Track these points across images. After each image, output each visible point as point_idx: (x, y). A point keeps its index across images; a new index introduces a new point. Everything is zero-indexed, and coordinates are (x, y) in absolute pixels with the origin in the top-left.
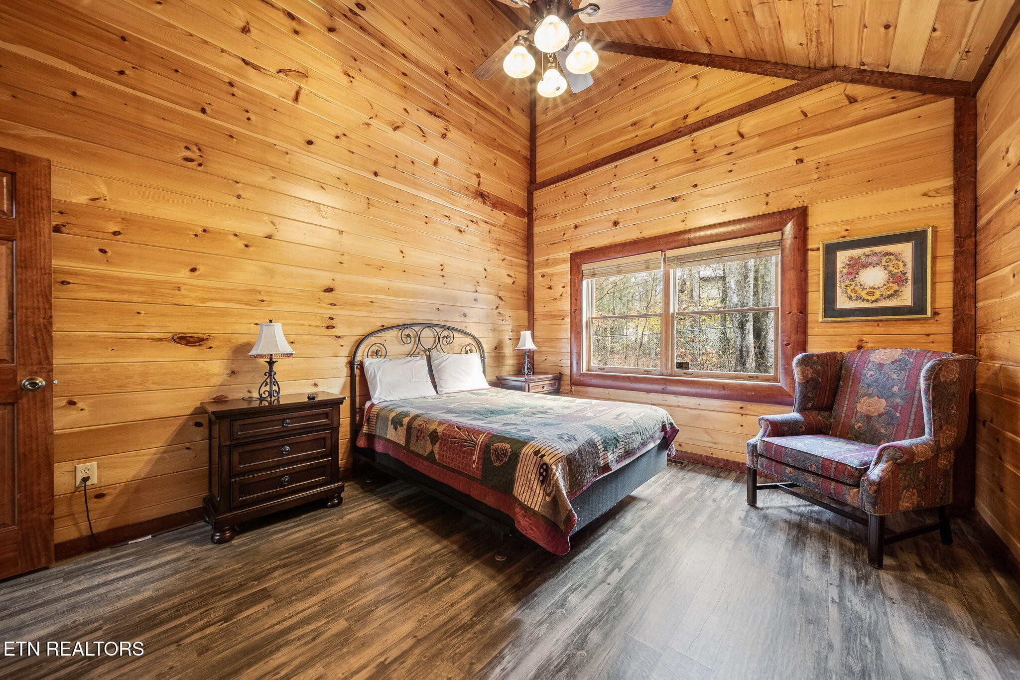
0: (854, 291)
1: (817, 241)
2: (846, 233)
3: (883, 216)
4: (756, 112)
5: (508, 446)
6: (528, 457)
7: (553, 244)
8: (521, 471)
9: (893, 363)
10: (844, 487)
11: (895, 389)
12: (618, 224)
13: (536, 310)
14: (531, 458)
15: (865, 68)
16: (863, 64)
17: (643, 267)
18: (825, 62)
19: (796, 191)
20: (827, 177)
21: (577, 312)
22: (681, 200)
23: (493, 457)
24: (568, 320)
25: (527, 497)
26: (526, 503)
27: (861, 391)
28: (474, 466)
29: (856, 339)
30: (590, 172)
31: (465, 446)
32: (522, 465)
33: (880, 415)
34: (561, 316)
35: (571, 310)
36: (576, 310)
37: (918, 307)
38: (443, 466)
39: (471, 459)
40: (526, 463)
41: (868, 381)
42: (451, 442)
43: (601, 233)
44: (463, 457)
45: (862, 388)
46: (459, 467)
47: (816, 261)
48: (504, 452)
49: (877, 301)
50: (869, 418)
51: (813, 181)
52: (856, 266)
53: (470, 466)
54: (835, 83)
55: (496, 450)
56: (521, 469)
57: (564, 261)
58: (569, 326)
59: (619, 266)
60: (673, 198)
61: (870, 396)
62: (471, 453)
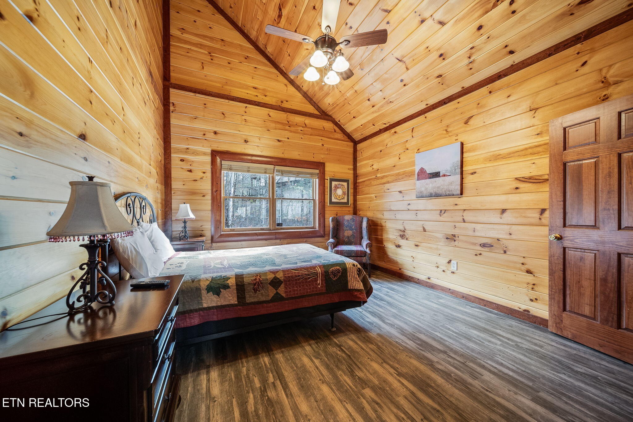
0: (336, 196)
1: (327, 177)
2: (333, 176)
3: (341, 173)
4: (310, 118)
5: (338, 267)
6: (352, 269)
7: (193, 138)
8: (350, 276)
9: (351, 219)
10: (362, 258)
11: (353, 227)
12: (248, 142)
13: (173, 186)
14: (353, 268)
15: (339, 123)
16: (339, 121)
17: (263, 171)
18: (330, 114)
19: (322, 156)
20: (330, 154)
21: (218, 192)
22: (282, 142)
23: (332, 276)
24: (209, 197)
25: (358, 286)
26: (359, 288)
27: (345, 229)
28: (319, 287)
29: (336, 212)
30: (227, 101)
31: (310, 278)
32: (350, 273)
33: (351, 236)
34: (201, 194)
35: (212, 190)
36: (217, 191)
37: (347, 203)
38: (292, 298)
39: (316, 284)
40: (352, 271)
41: (346, 226)
42: (296, 280)
43: (235, 144)
44: (310, 285)
45: (345, 228)
46: (307, 292)
47: (327, 183)
48: (338, 271)
49: (340, 200)
50: (348, 237)
51: (326, 154)
52: (337, 187)
53: (316, 288)
54: (331, 122)
55: (332, 272)
56: (350, 275)
57: (205, 154)
58: (210, 202)
59: (249, 168)
60: (278, 140)
61: (347, 230)
62: (316, 280)
